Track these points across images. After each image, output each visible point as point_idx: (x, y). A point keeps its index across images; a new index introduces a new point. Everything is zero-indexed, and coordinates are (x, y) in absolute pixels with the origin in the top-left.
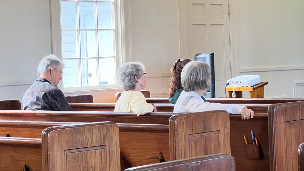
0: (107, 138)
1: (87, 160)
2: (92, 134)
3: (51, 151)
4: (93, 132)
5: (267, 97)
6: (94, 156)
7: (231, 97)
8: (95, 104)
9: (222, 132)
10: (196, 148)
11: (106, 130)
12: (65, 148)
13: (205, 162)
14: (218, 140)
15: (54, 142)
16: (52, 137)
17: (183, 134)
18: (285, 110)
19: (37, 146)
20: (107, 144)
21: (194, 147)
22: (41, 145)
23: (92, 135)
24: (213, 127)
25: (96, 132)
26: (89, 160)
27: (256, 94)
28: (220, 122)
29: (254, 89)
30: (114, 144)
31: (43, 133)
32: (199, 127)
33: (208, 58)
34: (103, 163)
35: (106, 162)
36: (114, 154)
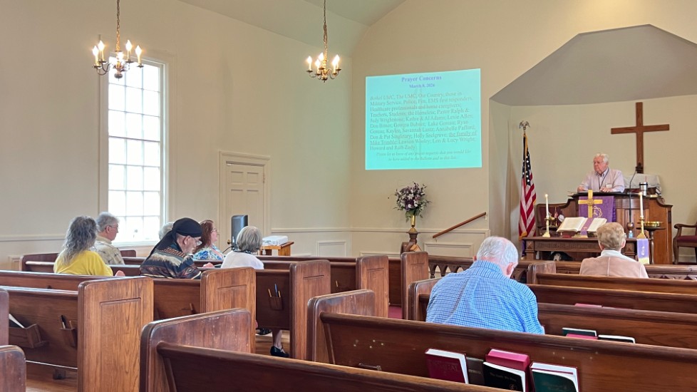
0: (142, 292)
1: (122, 311)
2: (127, 288)
3: (87, 302)
4: (129, 286)
5: (292, 255)
6: (129, 308)
7: (261, 254)
8: (137, 258)
9: (248, 287)
10: (224, 301)
11: (140, 284)
12: (100, 301)
13: (223, 316)
14: (245, 293)
15: (89, 295)
16: (89, 290)
17: (213, 288)
18: (304, 267)
19: (74, 298)
20: (142, 297)
21: (222, 299)
22: (78, 297)
24: (241, 282)
25: (131, 286)
26: (124, 311)
27: (283, 253)
28: (247, 278)
29: (282, 248)
30: (148, 297)
31: (80, 286)
32: (228, 282)
33: (242, 219)
34: (137, 314)
35: (140, 313)
36: (149, 306)
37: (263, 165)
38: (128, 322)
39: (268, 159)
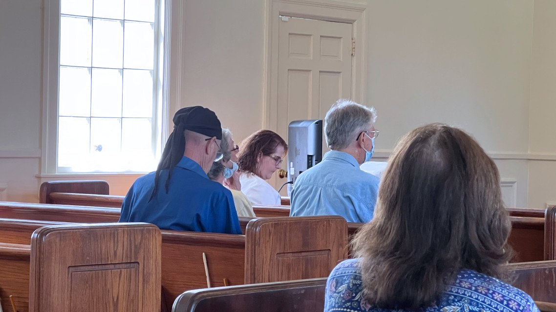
0: (142, 250)
1: (106, 285)
2: (116, 243)
4: (119, 239)
6: (118, 279)
9: (334, 252)
11: (140, 238)
12: (70, 265)
13: (312, 288)
14: (327, 266)
15: (51, 253)
16: (50, 243)
17: (269, 251)
19: (23, 258)
20: (140, 260)
22: (29, 255)
23: (116, 245)
24: (320, 245)
25: (123, 239)
26: (109, 286)
28: (332, 236)
30: (152, 261)
31: (34, 235)
32: (296, 241)
33: (312, 128)
34: (132, 293)
35: (137, 291)
36: (153, 279)
37: (350, 22)
38: (116, 305)
39: (361, 10)
